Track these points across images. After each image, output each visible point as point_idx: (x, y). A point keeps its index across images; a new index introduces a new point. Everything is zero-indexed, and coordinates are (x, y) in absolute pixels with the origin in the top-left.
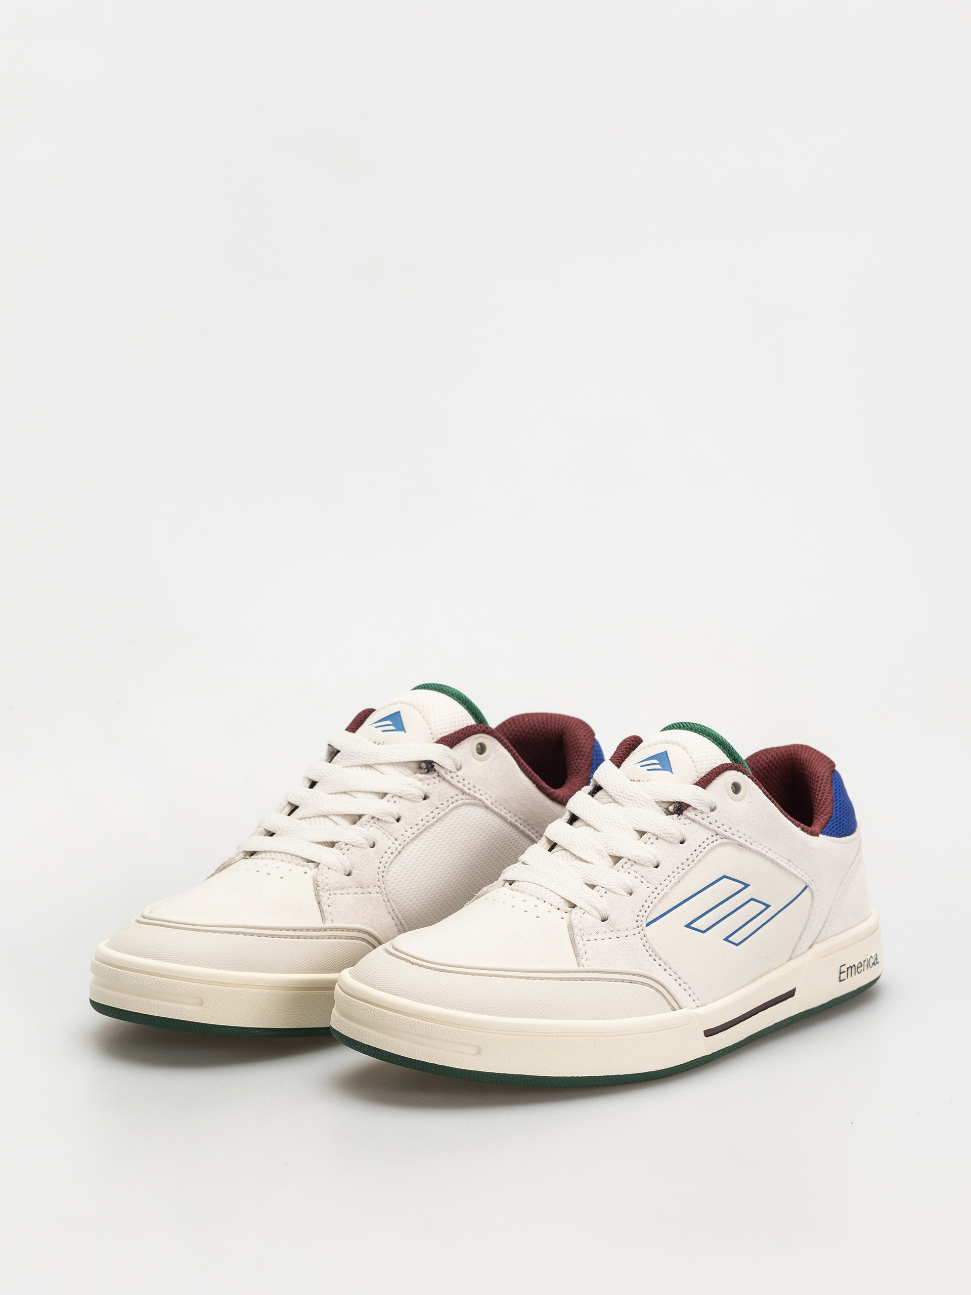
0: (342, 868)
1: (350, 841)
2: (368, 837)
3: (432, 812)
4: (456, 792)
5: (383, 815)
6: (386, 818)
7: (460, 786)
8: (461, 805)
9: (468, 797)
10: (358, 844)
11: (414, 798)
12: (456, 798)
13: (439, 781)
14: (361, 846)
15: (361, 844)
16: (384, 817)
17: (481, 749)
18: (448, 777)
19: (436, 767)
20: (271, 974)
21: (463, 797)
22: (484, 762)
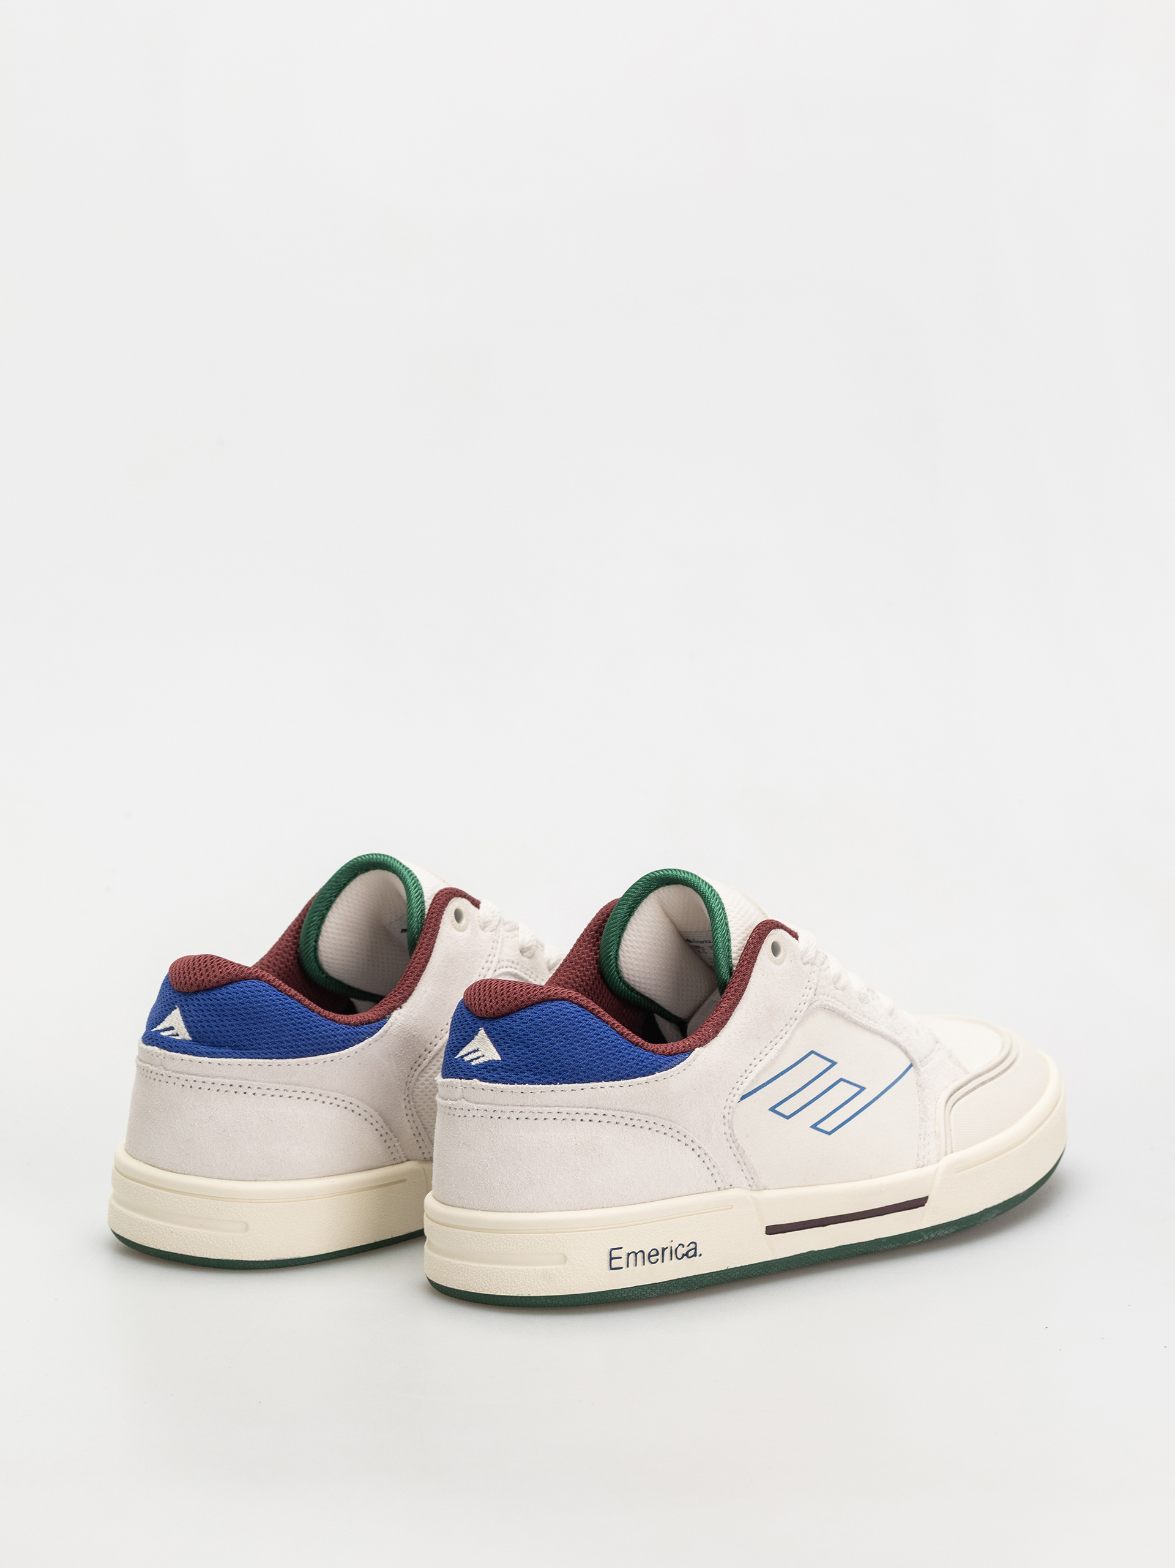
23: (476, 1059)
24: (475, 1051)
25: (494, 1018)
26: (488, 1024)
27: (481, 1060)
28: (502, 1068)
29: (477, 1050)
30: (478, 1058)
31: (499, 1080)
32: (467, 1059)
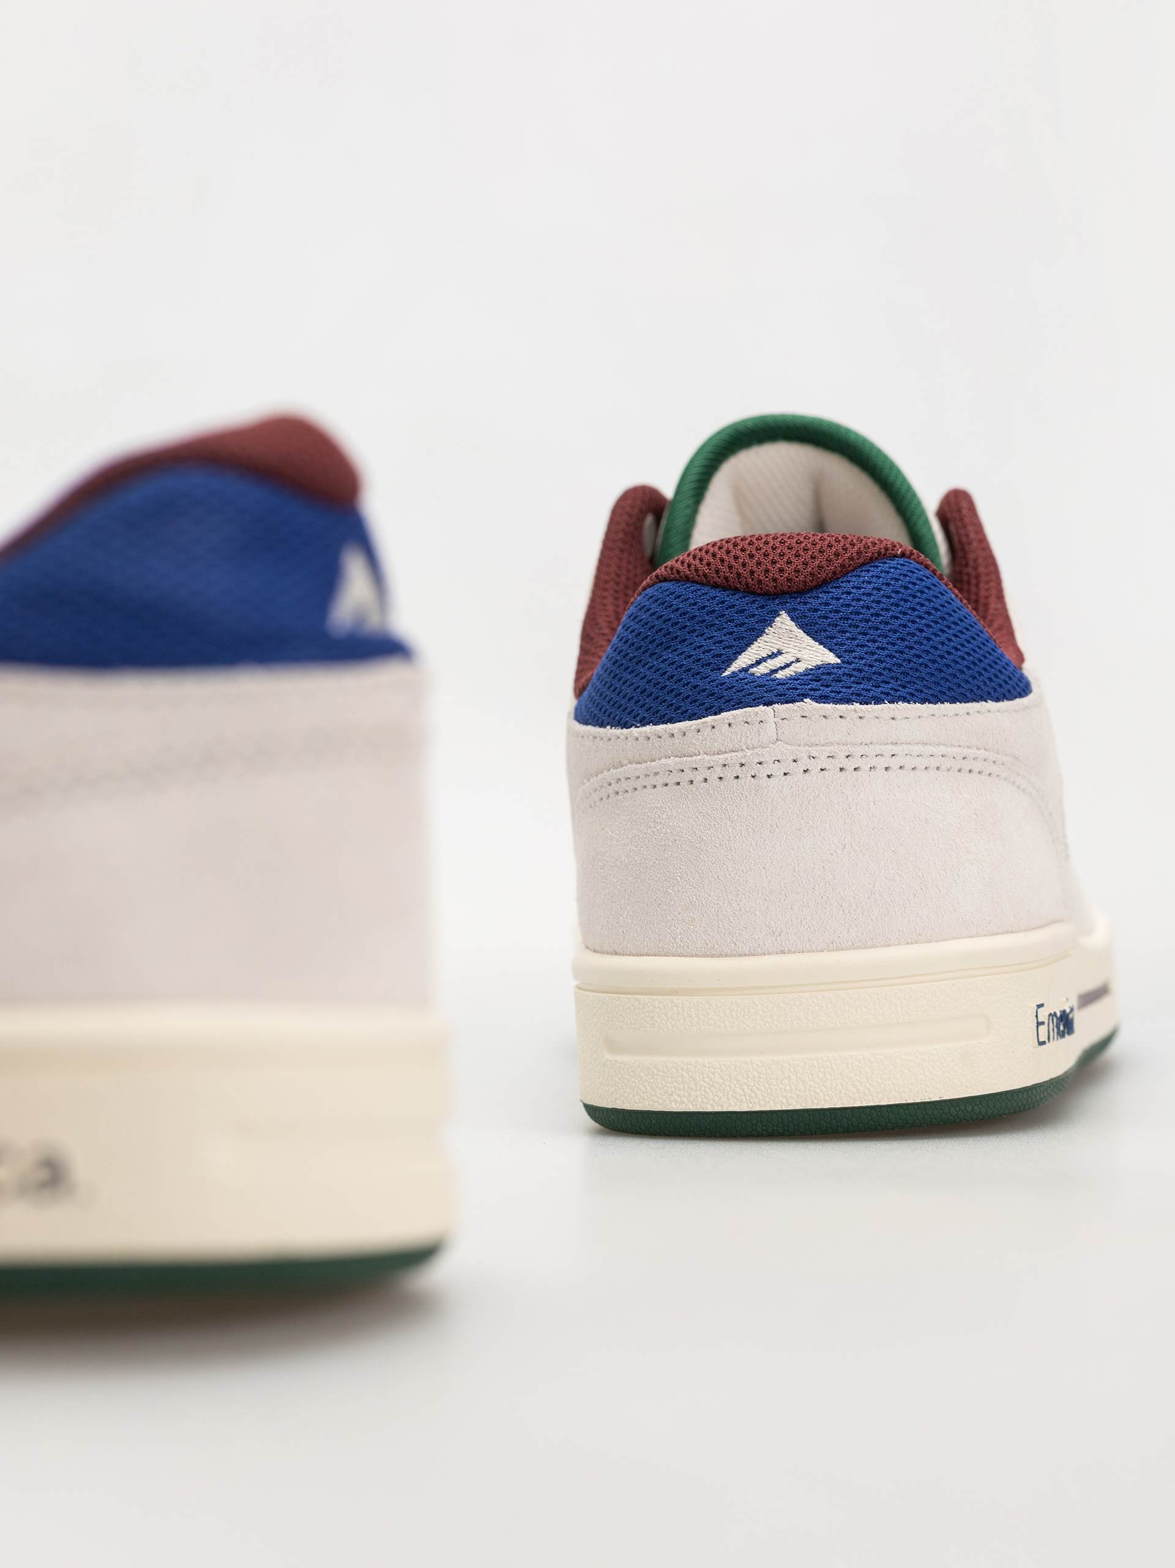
23: (782, 668)
24: (773, 656)
25: (803, 591)
26: (792, 603)
27: (800, 668)
28: (851, 676)
29: (780, 653)
30: (788, 666)
31: (853, 698)
32: (762, 669)
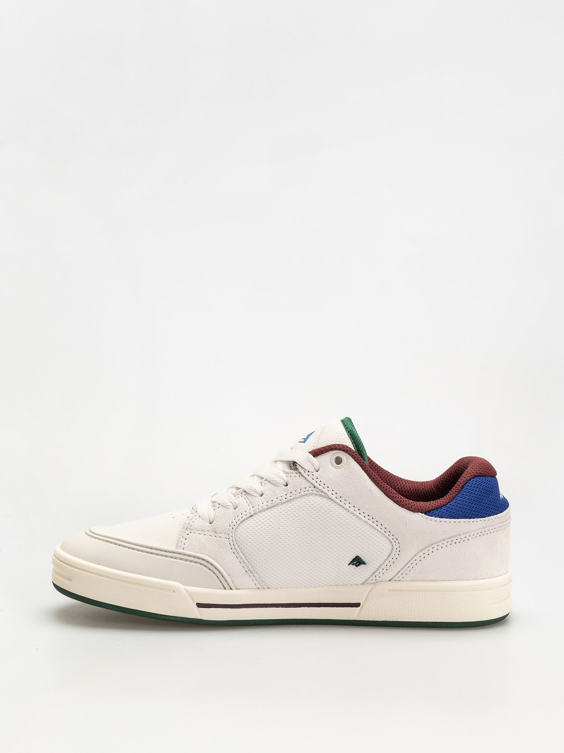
0: (208, 518)
1: (221, 502)
2: (233, 502)
3: (286, 495)
4: (310, 485)
5: (250, 490)
6: (252, 492)
7: (314, 482)
8: (311, 494)
9: (318, 490)
10: (225, 505)
11: (276, 483)
12: (308, 488)
13: (299, 476)
14: (226, 507)
15: (227, 506)
16: (250, 492)
17: (338, 461)
18: (305, 475)
19: (298, 467)
20: (116, 570)
21: (314, 489)
22: (338, 470)
